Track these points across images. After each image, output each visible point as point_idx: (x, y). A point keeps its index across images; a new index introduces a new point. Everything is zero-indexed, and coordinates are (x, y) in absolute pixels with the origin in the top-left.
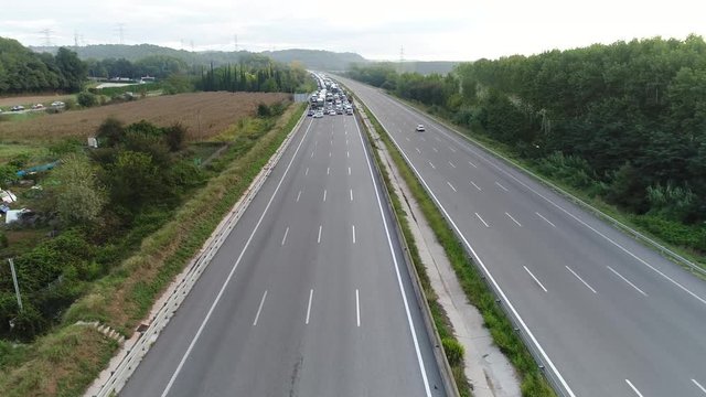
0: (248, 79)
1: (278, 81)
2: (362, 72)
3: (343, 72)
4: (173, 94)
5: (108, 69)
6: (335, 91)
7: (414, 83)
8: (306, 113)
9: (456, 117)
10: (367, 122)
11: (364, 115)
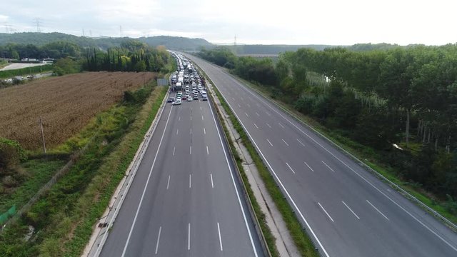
0: (124, 61)
1: (147, 63)
2: (209, 54)
3: (195, 52)
4: (60, 75)
5: (19, 52)
6: (190, 72)
7: (251, 66)
8: (166, 98)
9: (296, 103)
10: (221, 109)
11: (217, 101)
